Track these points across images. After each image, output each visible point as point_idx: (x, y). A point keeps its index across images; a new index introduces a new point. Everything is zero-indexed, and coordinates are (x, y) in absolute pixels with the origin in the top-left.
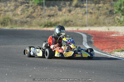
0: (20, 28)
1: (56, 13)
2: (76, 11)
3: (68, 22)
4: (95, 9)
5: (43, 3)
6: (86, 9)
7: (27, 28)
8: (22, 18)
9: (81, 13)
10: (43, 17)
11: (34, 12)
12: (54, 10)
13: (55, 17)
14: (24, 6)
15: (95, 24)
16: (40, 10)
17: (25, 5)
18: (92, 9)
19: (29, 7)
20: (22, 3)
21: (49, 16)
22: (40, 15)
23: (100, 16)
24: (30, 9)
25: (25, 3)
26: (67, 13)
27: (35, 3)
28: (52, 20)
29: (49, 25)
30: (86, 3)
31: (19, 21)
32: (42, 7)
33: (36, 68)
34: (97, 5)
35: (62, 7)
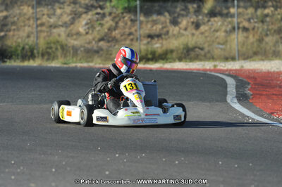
0: (85, 65)
1: (165, 30)
2: (212, 25)
3: (193, 49)
4: (256, 20)
5: (136, 7)
6: (235, 20)
7: (100, 64)
8: (90, 43)
9: (223, 28)
10: (137, 39)
11: (116, 28)
12: (162, 23)
13: (162, 39)
14: (93, 15)
15: (256, 53)
16: (129, 23)
17: (95, 12)
18: (249, 20)
19: (104, 15)
20: (88, 8)
21: (151, 36)
22: (130, 34)
23: (267, 35)
24: (107, 22)
25: (96, 8)
26: (191, 30)
27: (117, 8)
28: (157, 46)
29: (150, 56)
30: (233, 6)
31: (82, 49)
32: (133, 17)
33: (119, 154)
34: (259, 12)
35: (179, 15)
